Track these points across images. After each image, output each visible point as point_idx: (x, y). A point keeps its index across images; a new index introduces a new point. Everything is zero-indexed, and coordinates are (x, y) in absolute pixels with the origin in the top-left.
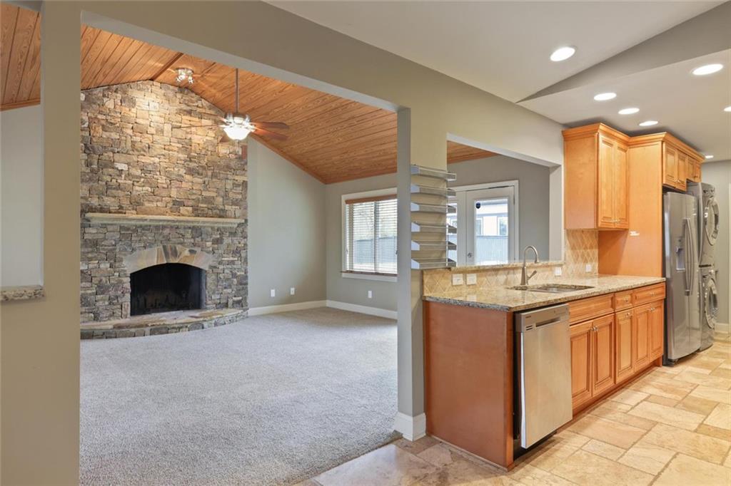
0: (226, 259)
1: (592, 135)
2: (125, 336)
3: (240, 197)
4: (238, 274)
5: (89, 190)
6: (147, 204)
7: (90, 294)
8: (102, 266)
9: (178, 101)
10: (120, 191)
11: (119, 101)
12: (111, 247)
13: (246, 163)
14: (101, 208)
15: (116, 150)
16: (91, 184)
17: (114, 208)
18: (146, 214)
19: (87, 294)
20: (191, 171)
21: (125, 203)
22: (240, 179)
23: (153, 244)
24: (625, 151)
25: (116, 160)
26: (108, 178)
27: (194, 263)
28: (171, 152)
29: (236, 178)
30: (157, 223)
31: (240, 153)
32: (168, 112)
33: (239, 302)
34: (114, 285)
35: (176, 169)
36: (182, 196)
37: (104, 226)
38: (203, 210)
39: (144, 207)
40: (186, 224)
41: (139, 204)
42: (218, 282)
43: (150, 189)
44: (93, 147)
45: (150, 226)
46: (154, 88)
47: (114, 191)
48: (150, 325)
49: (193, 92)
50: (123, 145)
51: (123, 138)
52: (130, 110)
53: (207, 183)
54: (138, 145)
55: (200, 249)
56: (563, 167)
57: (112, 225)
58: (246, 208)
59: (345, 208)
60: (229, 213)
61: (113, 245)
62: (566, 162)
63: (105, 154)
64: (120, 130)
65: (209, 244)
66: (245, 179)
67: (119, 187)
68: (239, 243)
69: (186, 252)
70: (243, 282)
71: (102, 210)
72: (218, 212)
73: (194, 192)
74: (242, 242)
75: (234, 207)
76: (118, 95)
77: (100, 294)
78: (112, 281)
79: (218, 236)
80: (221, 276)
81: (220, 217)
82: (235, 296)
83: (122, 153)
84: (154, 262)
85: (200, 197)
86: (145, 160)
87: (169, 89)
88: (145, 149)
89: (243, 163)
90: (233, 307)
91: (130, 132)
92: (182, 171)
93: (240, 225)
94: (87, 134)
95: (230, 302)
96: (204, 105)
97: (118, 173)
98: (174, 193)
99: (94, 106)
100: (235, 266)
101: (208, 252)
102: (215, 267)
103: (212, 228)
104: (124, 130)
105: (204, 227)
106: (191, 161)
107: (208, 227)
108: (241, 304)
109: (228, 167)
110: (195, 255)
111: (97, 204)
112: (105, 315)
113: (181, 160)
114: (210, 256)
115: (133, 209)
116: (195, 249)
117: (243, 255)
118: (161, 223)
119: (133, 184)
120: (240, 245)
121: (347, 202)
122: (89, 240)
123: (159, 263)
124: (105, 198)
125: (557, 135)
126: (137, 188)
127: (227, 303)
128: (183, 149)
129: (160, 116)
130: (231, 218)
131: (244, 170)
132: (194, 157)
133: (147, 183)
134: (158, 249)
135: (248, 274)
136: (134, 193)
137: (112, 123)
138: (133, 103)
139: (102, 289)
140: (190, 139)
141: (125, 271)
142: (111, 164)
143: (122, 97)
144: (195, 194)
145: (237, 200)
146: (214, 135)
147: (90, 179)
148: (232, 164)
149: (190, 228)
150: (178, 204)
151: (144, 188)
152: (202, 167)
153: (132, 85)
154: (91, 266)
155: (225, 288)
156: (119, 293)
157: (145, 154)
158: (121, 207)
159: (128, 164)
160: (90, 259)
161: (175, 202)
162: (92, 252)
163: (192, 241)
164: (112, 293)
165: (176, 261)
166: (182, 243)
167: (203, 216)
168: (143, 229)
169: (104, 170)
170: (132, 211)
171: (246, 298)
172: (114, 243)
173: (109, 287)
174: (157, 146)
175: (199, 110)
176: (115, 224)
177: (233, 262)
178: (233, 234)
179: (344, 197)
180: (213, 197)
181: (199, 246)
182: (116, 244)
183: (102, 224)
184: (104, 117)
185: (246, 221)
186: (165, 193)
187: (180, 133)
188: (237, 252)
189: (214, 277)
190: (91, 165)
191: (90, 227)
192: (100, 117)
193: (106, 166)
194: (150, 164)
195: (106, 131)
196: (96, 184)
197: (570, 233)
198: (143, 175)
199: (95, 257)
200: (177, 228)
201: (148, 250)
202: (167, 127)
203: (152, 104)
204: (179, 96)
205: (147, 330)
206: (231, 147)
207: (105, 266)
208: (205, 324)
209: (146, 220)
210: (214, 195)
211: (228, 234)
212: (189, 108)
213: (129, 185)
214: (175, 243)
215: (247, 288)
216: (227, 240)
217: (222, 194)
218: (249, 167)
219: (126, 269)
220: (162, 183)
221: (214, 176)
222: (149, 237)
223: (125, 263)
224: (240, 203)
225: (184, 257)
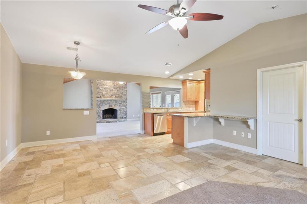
0: (122, 108)
1: (186, 82)
2: (101, 123)
3: (125, 93)
4: (125, 111)
6: (106, 96)
17: (99, 97)
20: (115, 88)
21: (101, 96)
22: (125, 89)
24: (198, 84)
25: (100, 87)
26: (98, 91)
27: (115, 108)
30: (108, 100)
33: (125, 117)
38: (117, 97)
41: (104, 96)
43: (106, 93)
51: (101, 82)
53: (118, 91)
54: (104, 83)
56: (182, 89)
58: (127, 96)
62: (183, 87)
63: (98, 86)
65: (119, 104)
66: (127, 89)
67: (100, 93)
69: (114, 106)
70: (126, 113)
74: (126, 104)
75: (124, 96)
78: (99, 112)
81: (121, 98)
83: (101, 85)
84: (107, 108)
86: (105, 86)
90: (124, 118)
92: (113, 88)
93: (125, 100)
97: (100, 89)
98: (111, 93)
102: (120, 109)
105: (118, 100)
106: (115, 86)
108: (126, 118)
109: (123, 87)
113: (112, 86)
114: (119, 107)
116: (116, 105)
119: (103, 92)
121: (151, 94)
124: (98, 95)
125: (181, 82)
130: (123, 98)
134: (108, 105)
135: (127, 111)
141: (101, 110)
144: (116, 93)
149: (114, 101)
150: (112, 95)
152: (117, 87)
155: (122, 114)
159: (102, 88)
161: (111, 95)
163: (115, 103)
164: (99, 114)
166: (113, 104)
168: (105, 101)
171: (127, 116)
176: (100, 100)
177: (124, 108)
178: (124, 102)
182: (100, 104)
185: (127, 99)
186: (109, 93)
188: (125, 106)
189: (120, 111)
193: (98, 88)
197: (183, 102)
198: (105, 90)
200: (112, 101)
201: (106, 105)
205: (106, 122)
208: (117, 121)
209: (105, 99)
210: (120, 93)
214: (111, 104)
216: (122, 103)
217: (121, 93)
218: (127, 87)
220: (109, 91)
221: (120, 89)
222: (106, 103)
223: (101, 108)
224: (126, 95)
225: (113, 107)
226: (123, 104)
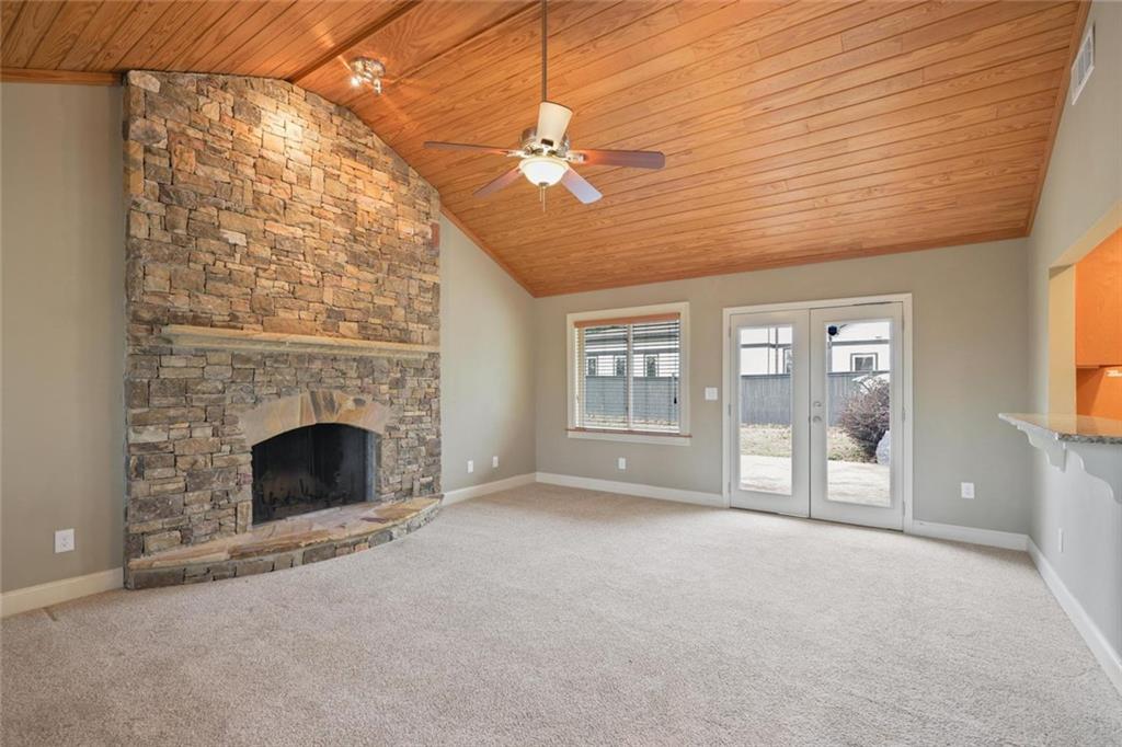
0: (410, 414)
2: (255, 570)
3: (429, 309)
4: (428, 438)
5: (170, 280)
6: (282, 314)
7: (174, 492)
8: (197, 433)
9: (334, 129)
10: (230, 285)
11: (230, 109)
12: (214, 396)
13: (438, 254)
14: (195, 317)
15: (224, 205)
16: (175, 266)
17: (221, 318)
18: (281, 332)
19: (166, 491)
20: (356, 259)
21: (242, 309)
22: (429, 279)
23: (293, 389)
25: (224, 223)
26: (209, 259)
27: (360, 423)
28: (322, 221)
29: (424, 277)
30: (303, 350)
31: (430, 236)
32: (318, 147)
33: (428, 486)
34: (221, 470)
35: (332, 253)
36: (343, 302)
37: (201, 353)
38: (375, 329)
39: (275, 320)
40: (351, 353)
41: (267, 312)
42: (398, 453)
43: (287, 287)
44: (176, 192)
45: (288, 355)
46: (293, 97)
47: (219, 285)
48: (303, 545)
49: (359, 118)
50: (237, 195)
51: (237, 182)
52: (250, 130)
53: (380, 282)
54: (265, 200)
55: (370, 397)
57: (216, 351)
58: (437, 329)
59: (573, 333)
60: (414, 337)
61: (220, 392)
63: (202, 209)
64: (233, 166)
65: (385, 388)
66: (437, 280)
67: (230, 277)
68: (429, 386)
69: (350, 404)
70: (434, 454)
71: (196, 320)
72: (398, 333)
73: (362, 296)
74: (433, 385)
75: (421, 326)
76: (228, 96)
77: (193, 491)
78: (217, 463)
79: (399, 375)
80: (403, 443)
81: (402, 341)
82: (423, 477)
83: (236, 211)
84: (296, 423)
85: (371, 305)
86: (279, 229)
87: (319, 103)
88: (278, 208)
89: (433, 252)
90: (420, 495)
91: (250, 172)
92: (342, 258)
93: (429, 357)
94: (165, 163)
95: (417, 486)
96: (377, 144)
97: (227, 249)
98: (328, 296)
99: (179, 107)
100: (423, 426)
101: (384, 403)
102: (395, 428)
103: (389, 360)
104: (239, 167)
105: (378, 358)
106: (356, 241)
107: (383, 358)
108: (432, 489)
109: (412, 258)
110: (364, 409)
111: (186, 308)
112: (203, 532)
113: (340, 237)
114: (387, 408)
115: (257, 322)
116: (364, 397)
117: (434, 407)
118: (309, 350)
119: (257, 275)
120: (430, 390)
121: (578, 324)
122: (171, 381)
123: (304, 425)
124: (204, 298)
126: (264, 282)
127: (412, 489)
128: (343, 217)
129: (306, 153)
130: (417, 343)
131: (435, 264)
132: (361, 235)
133: (282, 274)
134: (302, 398)
135: (442, 438)
136: (258, 291)
137: (215, 150)
138: (255, 116)
139: (196, 479)
140: (355, 202)
141: (243, 441)
142: (215, 230)
143: (235, 102)
144: (363, 300)
145: (425, 314)
146: (391, 201)
147: (172, 257)
148: (419, 252)
149: (354, 360)
150: (335, 316)
151: (276, 283)
152: (373, 253)
153: (255, 82)
154: (173, 434)
155: (409, 463)
156: (232, 484)
157: (278, 218)
158: (233, 317)
159: (247, 234)
160: (173, 420)
161: (330, 312)
162: (175, 406)
164: (217, 486)
165: (333, 419)
166: (342, 388)
167: (375, 340)
168: (276, 361)
169: (201, 241)
170: (255, 326)
171: (438, 478)
172: (220, 387)
173: (211, 475)
174: (300, 206)
175: (368, 152)
176: (224, 351)
177: (419, 419)
178: (420, 371)
179: (571, 318)
180: (391, 307)
181: (369, 393)
182: (224, 388)
183: (196, 350)
184: (200, 135)
185: (438, 350)
186: (313, 295)
187: (338, 190)
188: (425, 401)
189: (392, 445)
190: (174, 227)
191: (172, 354)
192: (191, 132)
193: (204, 234)
194: (288, 238)
195: (204, 164)
196: (183, 269)
198: (274, 258)
199: (183, 415)
200: (335, 359)
201: (282, 402)
202: (317, 174)
203: (290, 126)
204: (337, 120)
205: (298, 554)
206: (417, 223)
207: (203, 432)
208: (395, 532)
209: (284, 343)
210: (392, 303)
211: (412, 371)
212: (353, 146)
213: (249, 274)
214: (331, 387)
215: (439, 461)
216: (411, 382)
217: (405, 303)
218: (442, 261)
219: (243, 436)
220: (308, 277)
221: (391, 270)
222: (287, 375)
223: (241, 425)
224: (430, 319)
225: (346, 412)
226: (414, 390)
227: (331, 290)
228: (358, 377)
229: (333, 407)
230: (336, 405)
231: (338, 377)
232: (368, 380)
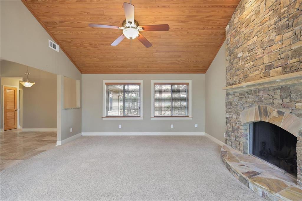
6: (250, 75)
7: (230, 131)
8: (233, 117)
11: (239, 14)
14: (233, 83)
15: (239, 46)
17: (237, 82)
21: (241, 77)
23: (253, 105)
25: (238, 52)
27: (280, 126)
36: (273, 59)
38: (293, 67)
39: (249, 78)
43: (252, 63)
44: (231, 51)
47: (237, 72)
50: (241, 40)
51: (241, 36)
52: (243, 15)
55: (289, 111)
57: (236, 92)
63: (235, 51)
64: (240, 32)
69: (275, 114)
78: (236, 127)
84: (253, 119)
88: (250, 35)
91: (244, 29)
97: (238, 60)
98: (266, 59)
105: (294, 85)
110: (284, 117)
115: (245, 80)
116: (283, 110)
119: (245, 64)
123: (256, 120)
133: (251, 59)
134: (255, 108)
136: (245, 69)
137: (237, 31)
139: (233, 130)
141: (241, 122)
147: (231, 69)
149: (278, 89)
150: (269, 67)
151: (249, 64)
154: (230, 116)
157: (249, 38)
159: (243, 51)
160: (230, 112)
161: (266, 67)
162: (230, 108)
163: (280, 102)
165: (267, 120)
168: (248, 94)
169: (234, 61)
170: (244, 82)
172: (236, 104)
181: (288, 108)
186: (260, 62)
190: (231, 60)
193: (235, 58)
194: (252, 44)
195: (235, 38)
198: (249, 54)
200: (268, 90)
201: (250, 109)
213: (242, 65)
214: (266, 104)
219: (241, 120)
220: (259, 55)
222: (251, 99)
223: (241, 116)
225: (273, 117)
227: (268, 55)
228: (281, 98)
229: (267, 114)
230: (269, 113)
231: (270, 99)
232: (286, 100)
